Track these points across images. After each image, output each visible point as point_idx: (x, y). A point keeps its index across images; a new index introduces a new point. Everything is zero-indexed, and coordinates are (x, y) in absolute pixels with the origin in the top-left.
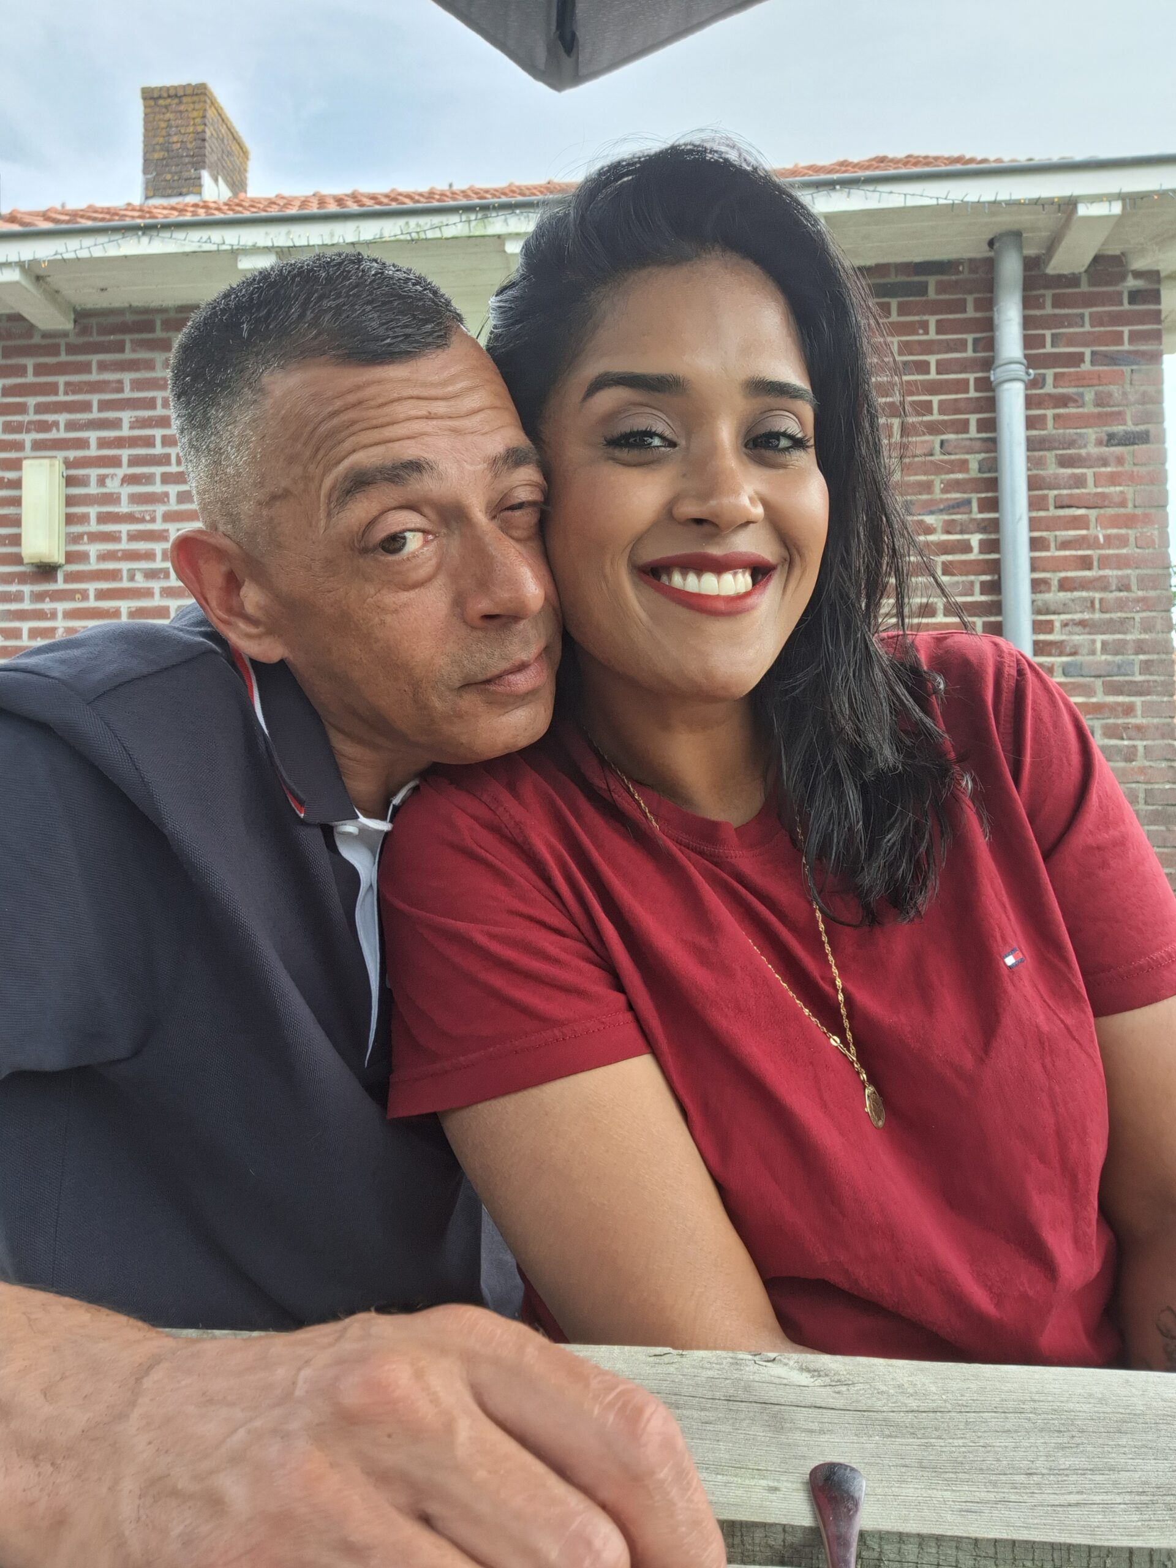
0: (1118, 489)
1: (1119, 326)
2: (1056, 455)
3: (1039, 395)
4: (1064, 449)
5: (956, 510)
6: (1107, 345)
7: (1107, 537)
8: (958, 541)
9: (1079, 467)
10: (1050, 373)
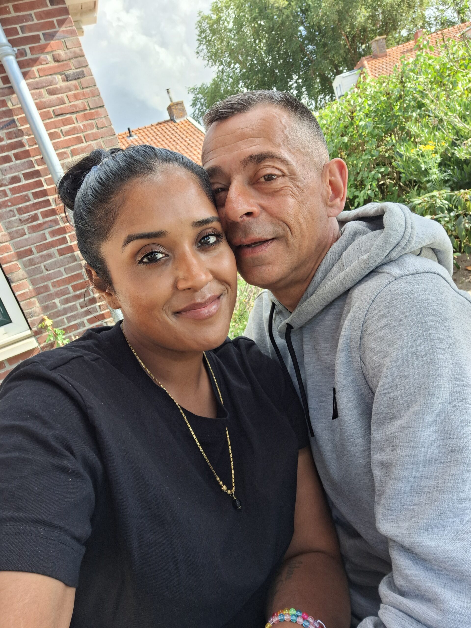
0: (80, 101)
1: (50, 18)
2: (46, 90)
3: (26, 60)
4: (48, 86)
5: (9, 127)
6: (48, 29)
7: (84, 125)
8: (16, 141)
9: (59, 94)
10: (27, 47)
